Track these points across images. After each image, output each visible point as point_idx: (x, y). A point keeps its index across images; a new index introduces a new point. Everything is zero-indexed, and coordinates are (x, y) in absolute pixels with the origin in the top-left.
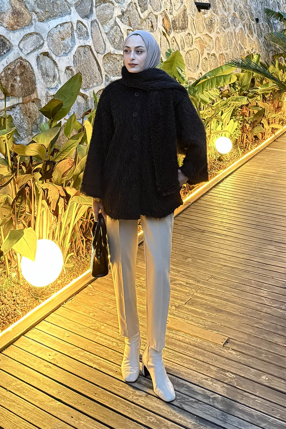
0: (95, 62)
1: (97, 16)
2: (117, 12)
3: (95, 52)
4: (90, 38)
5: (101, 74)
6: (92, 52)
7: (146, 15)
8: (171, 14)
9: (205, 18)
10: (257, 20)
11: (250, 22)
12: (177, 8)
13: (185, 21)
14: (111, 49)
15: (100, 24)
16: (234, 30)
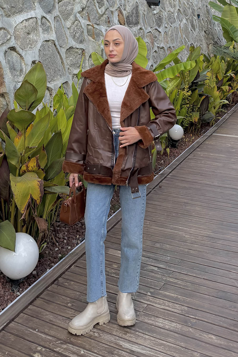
0: (59, 56)
1: (60, 11)
2: (77, 8)
3: (58, 47)
4: (54, 33)
5: (64, 68)
6: (55, 46)
7: (104, 11)
8: (125, 10)
9: (154, 14)
10: (199, 16)
11: (192, 18)
12: (131, 4)
13: (138, 16)
14: (73, 43)
15: (62, 20)
16: (180, 25)
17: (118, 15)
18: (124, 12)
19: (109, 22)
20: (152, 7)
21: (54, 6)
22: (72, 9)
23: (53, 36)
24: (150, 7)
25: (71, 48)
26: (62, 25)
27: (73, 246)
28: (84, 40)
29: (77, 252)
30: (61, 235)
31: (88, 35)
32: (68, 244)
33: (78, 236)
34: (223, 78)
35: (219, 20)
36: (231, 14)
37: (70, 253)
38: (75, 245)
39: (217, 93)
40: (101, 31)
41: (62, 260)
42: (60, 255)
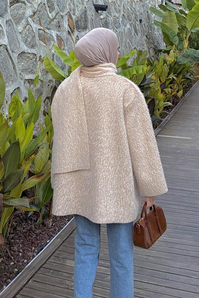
0: (10, 61)
1: (11, 15)
2: (29, 12)
3: (10, 52)
4: (6, 37)
5: (16, 73)
6: (7, 51)
7: (54, 15)
8: (74, 14)
9: (101, 19)
10: (141, 21)
11: (135, 23)
12: (80, 9)
13: (86, 21)
14: (25, 48)
15: (14, 24)
16: (124, 29)
17: (68, 20)
18: (74, 17)
19: (59, 26)
20: (99, 11)
21: (6, 10)
22: (24, 13)
23: (5, 41)
24: (97, 12)
25: (23, 53)
26: (14, 29)
27: (29, 260)
28: (35, 45)
29: (34, 265)
30: (16, 248)
31: (40, 39)
32: (23, 257)
33: (33, 248)
34: (166, 81)
35: (160, 25)
36: (171, 20)
37: (27, 267)
38: (31, 258)
39: (161, 96)
40: (52, 36)
41: (19, 275)
42: (16, 270)
